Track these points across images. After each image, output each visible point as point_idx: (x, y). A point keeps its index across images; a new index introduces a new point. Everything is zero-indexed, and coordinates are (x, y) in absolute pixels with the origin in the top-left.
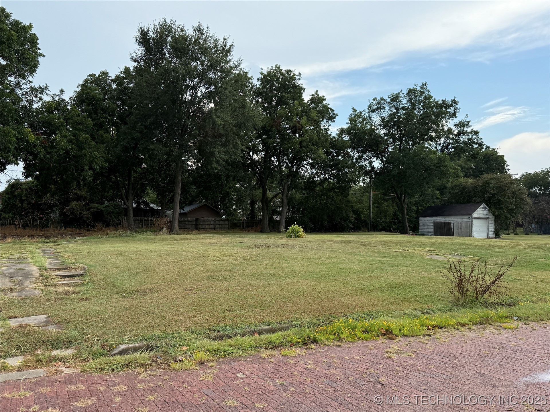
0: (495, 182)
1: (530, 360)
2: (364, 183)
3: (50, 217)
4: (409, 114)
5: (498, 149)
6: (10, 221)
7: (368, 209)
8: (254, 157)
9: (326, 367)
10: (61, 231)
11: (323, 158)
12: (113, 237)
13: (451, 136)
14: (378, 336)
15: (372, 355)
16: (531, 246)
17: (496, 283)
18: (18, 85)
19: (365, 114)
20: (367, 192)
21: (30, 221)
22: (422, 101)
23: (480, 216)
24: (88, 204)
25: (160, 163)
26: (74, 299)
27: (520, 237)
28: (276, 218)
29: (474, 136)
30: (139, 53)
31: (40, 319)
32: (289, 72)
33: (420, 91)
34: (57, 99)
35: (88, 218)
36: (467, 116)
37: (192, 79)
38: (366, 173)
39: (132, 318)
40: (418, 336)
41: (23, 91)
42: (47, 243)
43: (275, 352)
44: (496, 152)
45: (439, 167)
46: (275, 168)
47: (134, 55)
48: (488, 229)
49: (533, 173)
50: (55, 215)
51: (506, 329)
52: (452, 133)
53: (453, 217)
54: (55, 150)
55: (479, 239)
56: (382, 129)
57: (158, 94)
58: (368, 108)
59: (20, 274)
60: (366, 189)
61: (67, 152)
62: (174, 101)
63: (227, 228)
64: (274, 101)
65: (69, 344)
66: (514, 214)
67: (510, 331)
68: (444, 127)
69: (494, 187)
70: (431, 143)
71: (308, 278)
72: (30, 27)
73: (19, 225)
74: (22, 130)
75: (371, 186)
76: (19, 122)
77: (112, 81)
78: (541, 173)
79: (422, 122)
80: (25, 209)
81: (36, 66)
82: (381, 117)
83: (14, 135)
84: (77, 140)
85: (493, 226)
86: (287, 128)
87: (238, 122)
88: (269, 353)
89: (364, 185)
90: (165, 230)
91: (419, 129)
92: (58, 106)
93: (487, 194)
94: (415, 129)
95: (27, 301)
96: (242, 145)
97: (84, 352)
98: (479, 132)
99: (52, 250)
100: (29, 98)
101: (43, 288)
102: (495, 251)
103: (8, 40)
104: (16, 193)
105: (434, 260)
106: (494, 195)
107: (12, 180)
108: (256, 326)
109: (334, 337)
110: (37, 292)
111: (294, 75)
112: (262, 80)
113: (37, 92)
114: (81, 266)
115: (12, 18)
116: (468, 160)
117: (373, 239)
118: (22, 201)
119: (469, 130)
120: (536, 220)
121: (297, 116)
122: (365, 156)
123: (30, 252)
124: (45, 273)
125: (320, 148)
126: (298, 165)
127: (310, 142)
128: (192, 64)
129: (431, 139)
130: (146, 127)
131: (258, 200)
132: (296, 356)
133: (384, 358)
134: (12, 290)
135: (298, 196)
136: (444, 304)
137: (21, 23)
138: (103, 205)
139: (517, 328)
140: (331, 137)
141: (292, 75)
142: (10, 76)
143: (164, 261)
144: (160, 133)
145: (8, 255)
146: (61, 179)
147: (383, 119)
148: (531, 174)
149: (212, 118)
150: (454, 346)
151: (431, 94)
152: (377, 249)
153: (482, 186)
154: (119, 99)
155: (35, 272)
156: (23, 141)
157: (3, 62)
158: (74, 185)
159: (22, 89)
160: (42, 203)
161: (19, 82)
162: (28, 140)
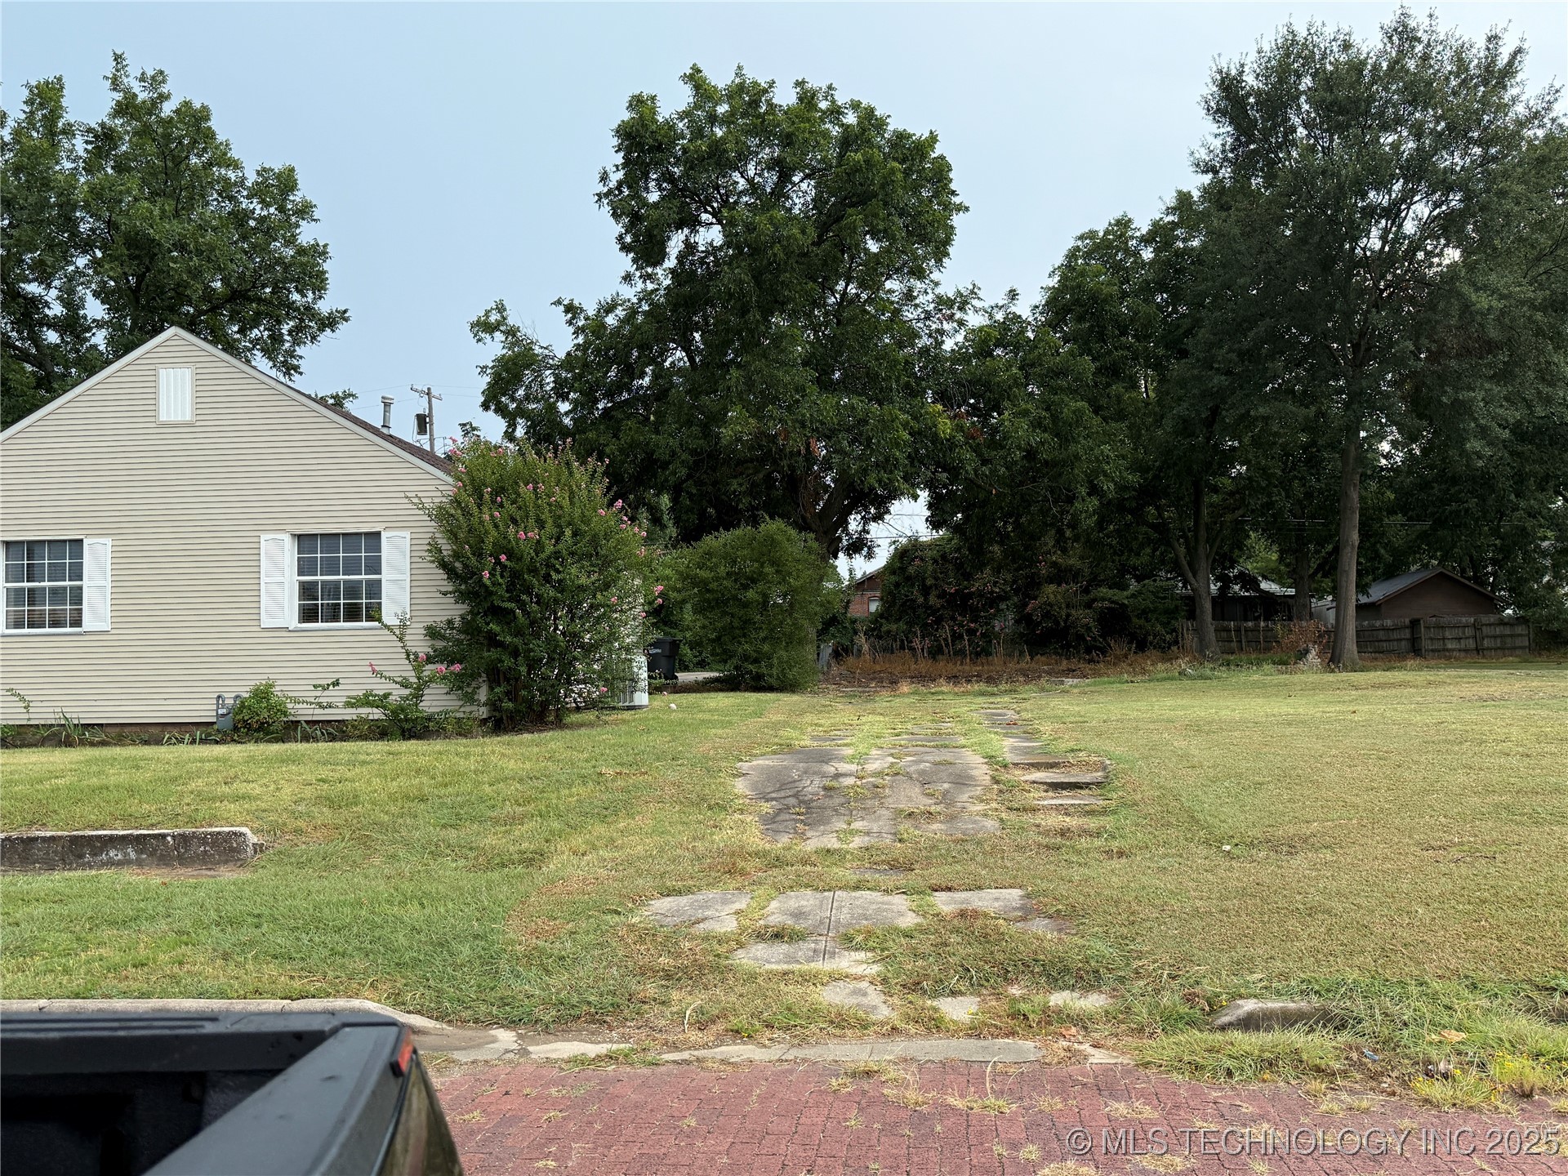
3: (993, 627)
6: (902, 641)
10: (1023, 665)
12: (1165, 679)
18: (909, 296)
21: (945, 640)
24: (1086, 591)
25: (1287, 455)
26: (1088, 850)
30: (1217, 144)
31: (1009, 900)
34: (999, 316)
35: (1089, 629)
37: (1383, 185)
39: (1264, 923)
41: (920, 310)
42: (993, 694)
47: (1203, 155)
50: (1004, 623)
54: (1001, 452)
57: (1276, 251)
59: (944, 775)
61: (1031, 454)
62: (1327, 265)
63: (1521, 648)
65: (1091, 977)
72: (933, 139)
73: (923, 650)
74: (922, 411)
76: (913, 392)
77: (1141, 242)
80: (933, 611)
81: (947, 241)
83: (905, 425)
84: (1055, 418)
87: (1553, 292)
90: (1312, 656)
92: (1004, 336)
95: (970, 847)
97: (1138, 1007)
99: (1011, 714)
100: (934, 327)
101: (1003, 815)
103: (883, 186)
104: (911, 570)
107: (900, 539)
110: (991, 824)
113: (951, 307)
114: (1094, 758)
115: (891, 128)
118: (926, 591)
123: (956, 717)
124: (1004, 777)
128: (1382, 140)
130: (1241, 355)
134: (930, 815)
137: (910, 136)
138: (1123, 589)
142: (889, 277)
143: (1334, 752)
144: (1286, 368)
145: (909, 726)
146: (1017, 526)
149: (1460, 295)
154: (1162, 287)
155: (981, 772)
156: (925, 436)
157: (873, 246)
158: (1049, 540)
159: (916, 306)
160: (973, 593)
161: (910, 290)
162: (936, 434)
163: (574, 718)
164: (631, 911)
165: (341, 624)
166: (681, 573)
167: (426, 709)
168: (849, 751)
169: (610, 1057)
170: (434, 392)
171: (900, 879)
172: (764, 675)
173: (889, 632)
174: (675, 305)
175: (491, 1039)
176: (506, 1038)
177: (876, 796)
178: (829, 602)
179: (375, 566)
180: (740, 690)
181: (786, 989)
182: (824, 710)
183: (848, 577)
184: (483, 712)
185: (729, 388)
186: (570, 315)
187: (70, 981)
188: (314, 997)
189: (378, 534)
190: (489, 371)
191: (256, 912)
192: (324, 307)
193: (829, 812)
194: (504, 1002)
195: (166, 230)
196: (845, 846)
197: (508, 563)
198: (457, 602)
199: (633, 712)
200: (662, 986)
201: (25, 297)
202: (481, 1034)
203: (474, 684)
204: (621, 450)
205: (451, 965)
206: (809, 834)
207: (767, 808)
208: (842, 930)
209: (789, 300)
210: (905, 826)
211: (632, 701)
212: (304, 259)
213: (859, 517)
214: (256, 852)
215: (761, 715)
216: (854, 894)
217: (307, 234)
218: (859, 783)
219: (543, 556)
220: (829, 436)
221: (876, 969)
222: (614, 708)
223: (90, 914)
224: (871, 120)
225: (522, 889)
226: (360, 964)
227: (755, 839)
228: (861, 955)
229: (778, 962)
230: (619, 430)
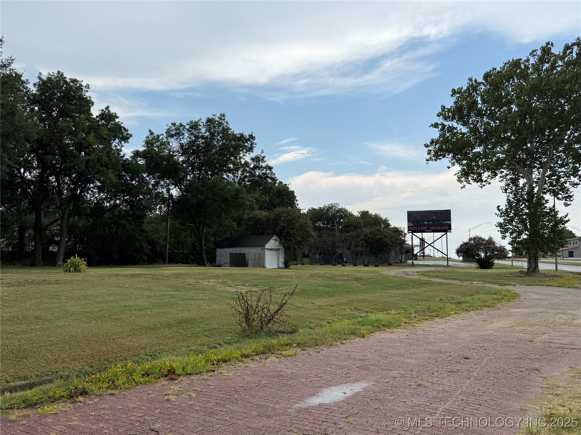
0: (286, 216)
1: (303, 386)
2: (161, 212)
4: (208, 144)
5: (289, 184)
7: (164, 240)
8: (26, 175)
9: (93, 421)
11: (113, 181)
13: (248, 169)
14: (159, 378)
15: (150, 401)
16: (313, 276)
17: (279, 312)
19: (162, 139)
20: (164, 221)
22: (221, 132)
23: (272, 247)
27: (306, 267)
28: (53, 249)
29: (268, 172)
32: (74, 81)
33: (218, 121)
36: (262, 152)
38: (164, 201)
40: (201, 372)
43: (29, 412)
44: (288, 187)
45: (236, 199)
46: (53, 190)
48: (278, 260)
49: (318, 208)
51: (285, 356)
52: (248, 167)
53: (248, 248)
55: (270, 269)
56: (181, 156)
58: (166, 133)
60: (163, 218)
64: (54, 111)
66: (301, 246)
67: (289, 358)
68: (241, 160)
69: (284, 220)
70: (229, 175)
71: (83, 319)
75: (168, 215)
78: (324, 209)
79: (221, 153)
82: (180, 144)
85: (283, 257)
86: (70, 144)
88: (22, 414)
89: (161, 214)
91: (218, 159)
93: (278, 227)
94: (214, 160)
96: (10, 159)
98: (272, 168)
102: (282, 281)
105: (226, 292)
106: (284, 227)
108: (8, 382)
109: (108, 385)
111: (81, 85)
112: (39, 85)
116: (263, 193)
117: (167, 272)
119: (264, 165)
120: (319, 252)
121: (83, 131)
122: (162, 183)
125: (111, 171)
126: (83, 188)
127: (98, 162)
129: (229, 170)
131: (30, 227)
132: (57, 413)
133: (163, 402)
135: (82, 223)
136: (231, 337)
139: (295, 355)
140: (124, 158)
141: (78, 85)
147: (182, 146)
148: (316, 209)
150: (236, 380)
151: (230, 126)
152: (169, 283)
153: (274, 219)
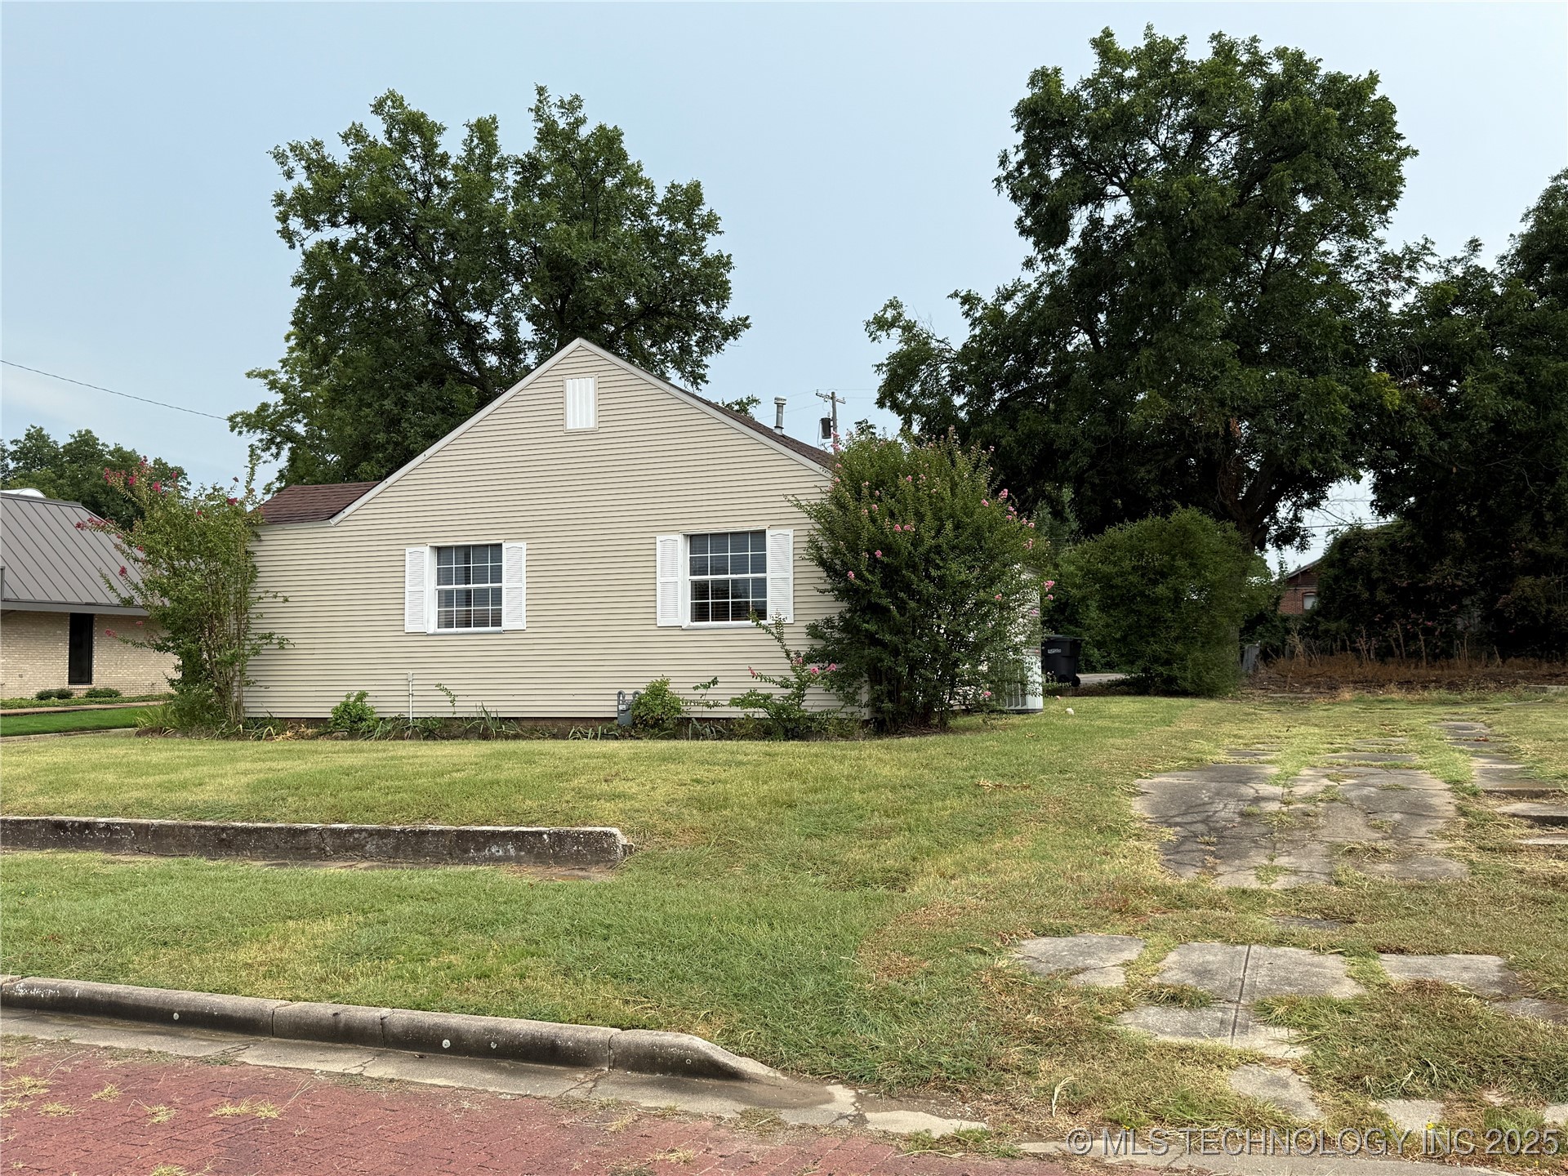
3: (1455, 626)
6: (1343, 641)
10: (1492, 669)
18: (1348, 257)
21: (1397, 640)
31: (1483, 971)
34: (1458, 271)
41: (1361, 271)
42: (1456, 703)
50: (1469, 621)
54: (1463, 425)
59: (1394, 803)
61: (1500, 425)
72: (1373, 79)
73: (1368, 651)
74: (1365, 381)
76: (1354, 359)
80: (1382, 607)
81: (1393, 191)
83: (1344, 398)
84: (1530, 382)
92: (1464, 293)
95: (1428, 896)
99: (1479, 728)
100: (1378, 288)
101: (1474, 856)
103: (1315, 136)
104: (1354, 562)
107: (1340, 528)
110: (1457, 867)
113: (1399, 265)
115: (1322, 72)
118: (1371, 585)
123: (1410, 731)
124: (1474, 807)
134: (1375, 854)
137: (1345, 78)
142: (1324, 238)
145: (1351, 740)
146: (1483, 509)
155: (1444, 800)
156: (1369, 410)
157: (1304, 204)
158: (1524, 526)
159: (1358, 267)
160: (1430, 587)
161: (1350, 250)
162: (1382, 407)
163: (962, 721)
164: (999, 951)
165: (710, 623)
166: (1081, 569)
167: (809, 709)
168: (1273, 770)
169: (957, 1141)
170: (838, 396)
171: (1335, 934)
172: (1176, 678)
173: (1327, 631)
174: (1079, 286)
175: (826, 1097)
176: (843, 1097)
177: (1306, 826)
178: (1252, 598)
179: (760, 565)
180: (1149, 695)
181: (1182, 1071)
182: (1248, 718)
183: (1278, 571)
184: (866, 713)
185: (1138, 369)
186: (967, 307)
187: (416, 990)
188: (644, 1027)
189: (763, 532)
190: (884, 369)
191: (608, 922)
192: (727, 316)
193: (1246, 843)
194: (845, 1052)
195: (582, 250)
196: (1265, 887)
197: (886, 559)
198: (837, 600)
199: (1025, 716)
200: (1029, 1051)
201: (468, 324)
202: (817, 1089)
203: (855, 684)
204: (1018, 441)
205: (792, 1001)
206: (1221, 869)
207: (1169, 834)
208: (1258, 997)
209: (1205, 268)
210: (1344, 867)
211: (1024, 703)
212: (708, 271)
213: (1289, 503)
214: (625, 854)
215: (1169, 723)
216: (1275, 950)
217: (712, 246)
218: (1285, 809)
219: (920, 549)
220: (1252, 412)
221: (1301, 1052)
222: (1002, 712)
223: (452, 916)
224: (1298, 65)
225: (879, 914)
226: (698, 991)
227: (1154, 871)
228: (1282, 1033)
229: (1174, 1033)
230: (1016, 420)
